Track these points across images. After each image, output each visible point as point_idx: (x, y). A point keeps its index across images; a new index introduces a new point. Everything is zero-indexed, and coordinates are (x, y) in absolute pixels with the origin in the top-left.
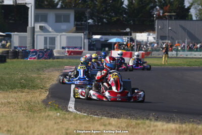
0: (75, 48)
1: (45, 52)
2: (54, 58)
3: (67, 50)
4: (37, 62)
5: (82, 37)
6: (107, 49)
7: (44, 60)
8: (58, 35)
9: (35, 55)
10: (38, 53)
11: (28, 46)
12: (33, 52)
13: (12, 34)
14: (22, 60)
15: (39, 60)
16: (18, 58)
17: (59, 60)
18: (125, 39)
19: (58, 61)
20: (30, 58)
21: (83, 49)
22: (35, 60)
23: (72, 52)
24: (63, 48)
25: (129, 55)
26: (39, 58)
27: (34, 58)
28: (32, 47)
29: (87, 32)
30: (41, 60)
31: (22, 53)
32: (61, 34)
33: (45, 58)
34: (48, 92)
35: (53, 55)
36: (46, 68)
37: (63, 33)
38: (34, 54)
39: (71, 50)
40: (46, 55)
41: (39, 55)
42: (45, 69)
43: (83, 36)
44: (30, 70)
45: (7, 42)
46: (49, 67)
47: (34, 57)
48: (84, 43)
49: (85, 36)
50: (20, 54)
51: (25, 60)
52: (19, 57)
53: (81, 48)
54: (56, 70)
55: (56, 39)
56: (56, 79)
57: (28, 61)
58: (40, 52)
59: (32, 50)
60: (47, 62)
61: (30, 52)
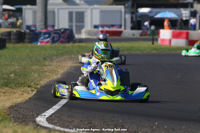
0: (113, 26)
1: (63, 33)
2: (75, 41)
3: (100, 29)
4: (51, 47)
5: (121, 11)
6: (153, 28)
7: (60, 44)
8: (88, 9)
9: (48, 38)
10: (53, 35)
11: (38, 24)
12: (45, 34)
13: (24, 7)
14: (30, 45)
15: (54, 45)
16: (24, 42)
17: (81, 44)
18: (185, 13)
19: (79, 46)
20: (41, 42)
21: (123, 28)
22: (49, 44)
23: (107, 32)
24: (96, 27)
25: (184, 36)
26: (53, 42)
27: (47, 42)
28: (43, 26)
29: (130, 3)
30: (57, 45)
31: (30, 34)
32: (92, 7)
33: (62, 42)
34: (35, 92)
35: (74, 37)
36: (57, 56)
37: (96, 6)
38: (47, 36)
39: (106, 29)
40: (63, 38)
41: (54, 37)
42: (54, 58)
43: (123, 10)
44: (34, 59)
45: (17, 20)
46: (62, 54)
47: (46, 40)
48: (125, 19)
49: (127, 10)
50: (27, 36)
51: (34, 44)
52: (26, 40)
53: (120, 26)
54: (71, 59)
55: (86, 14)
56: (62, 72)
57: (38, 47)
58: (55, 33)
59: (44, 31)
60: (64, 47)
61: (41, 33)
